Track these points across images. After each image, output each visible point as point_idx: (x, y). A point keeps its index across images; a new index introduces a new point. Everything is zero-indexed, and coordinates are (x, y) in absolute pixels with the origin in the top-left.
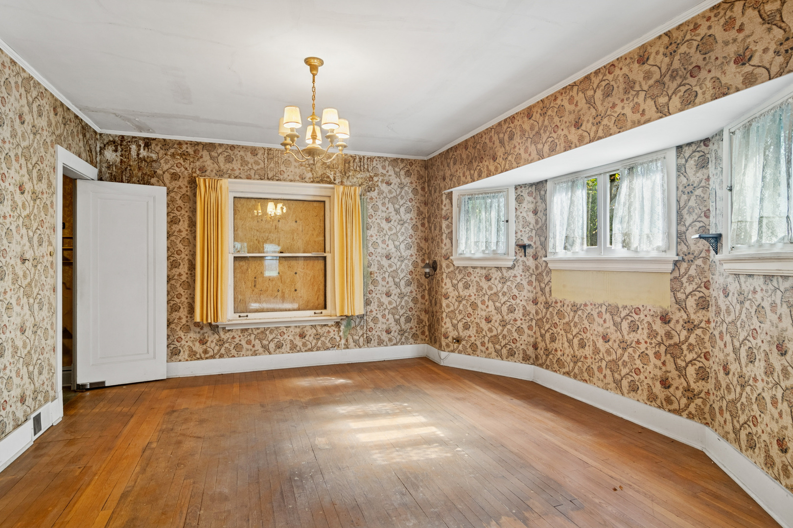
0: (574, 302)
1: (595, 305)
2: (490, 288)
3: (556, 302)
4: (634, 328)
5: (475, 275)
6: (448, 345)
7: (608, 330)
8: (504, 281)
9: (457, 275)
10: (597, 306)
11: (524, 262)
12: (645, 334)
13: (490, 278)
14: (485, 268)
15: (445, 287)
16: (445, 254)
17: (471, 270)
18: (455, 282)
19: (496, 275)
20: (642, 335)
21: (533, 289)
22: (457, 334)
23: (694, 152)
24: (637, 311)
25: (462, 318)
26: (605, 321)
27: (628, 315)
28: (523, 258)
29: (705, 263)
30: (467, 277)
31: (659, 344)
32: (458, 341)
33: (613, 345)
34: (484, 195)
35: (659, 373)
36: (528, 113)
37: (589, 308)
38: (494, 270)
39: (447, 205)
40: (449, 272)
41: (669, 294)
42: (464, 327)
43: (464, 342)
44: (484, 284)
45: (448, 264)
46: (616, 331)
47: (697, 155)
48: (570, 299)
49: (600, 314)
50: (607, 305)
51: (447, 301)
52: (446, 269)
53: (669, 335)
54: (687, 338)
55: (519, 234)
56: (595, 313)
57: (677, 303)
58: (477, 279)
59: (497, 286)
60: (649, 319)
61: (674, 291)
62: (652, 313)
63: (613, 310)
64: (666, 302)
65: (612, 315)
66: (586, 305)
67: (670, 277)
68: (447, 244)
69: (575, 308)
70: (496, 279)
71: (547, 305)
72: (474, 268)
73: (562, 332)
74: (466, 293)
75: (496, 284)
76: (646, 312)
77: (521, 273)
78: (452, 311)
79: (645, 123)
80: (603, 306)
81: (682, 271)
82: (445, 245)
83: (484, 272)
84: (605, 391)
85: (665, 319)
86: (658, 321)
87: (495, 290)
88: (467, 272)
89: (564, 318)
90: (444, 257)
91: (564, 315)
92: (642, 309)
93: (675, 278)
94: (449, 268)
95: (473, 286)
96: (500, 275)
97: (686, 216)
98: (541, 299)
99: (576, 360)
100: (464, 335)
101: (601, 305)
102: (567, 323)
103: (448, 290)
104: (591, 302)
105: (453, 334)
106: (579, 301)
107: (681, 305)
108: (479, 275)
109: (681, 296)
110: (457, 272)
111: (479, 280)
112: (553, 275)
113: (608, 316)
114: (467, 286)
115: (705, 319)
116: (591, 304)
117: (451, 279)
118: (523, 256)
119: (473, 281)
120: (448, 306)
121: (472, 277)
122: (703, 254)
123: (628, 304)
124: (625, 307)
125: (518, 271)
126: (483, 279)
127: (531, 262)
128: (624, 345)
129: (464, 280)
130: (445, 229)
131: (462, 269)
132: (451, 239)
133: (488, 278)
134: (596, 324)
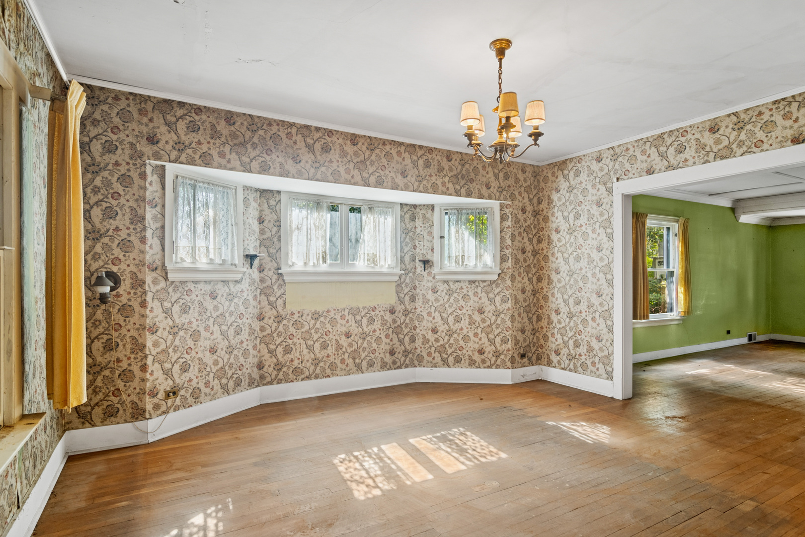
0: (316, 311)
1: (338, 310)
2: (216, 308)
3: (292, 314)
4: (371, 321)
5: (197, 293)
6: (156, 407)
7: (351, 328)
8: (231, 297)
9: (171, 293)
10: (340, 310)
11: (250, 275)
12: (379, 324)
13: (215, 295)
14: (210, 282)
15: (151, 315)
16: (151, 261)
17: (191, 286)
18: (167, 305)
19: (222, 290)
20: (377, 325)
21: (257, 304)
22: (171, 383)
23: (409, 210)
24: (374, 309)
25: (179, 358)
26: (347, 322)
27: (367, 313)
28: (250, 271)
29: (414, 275)
30: (186, 297)
31: (388, 328)
32: (173, 393)
33: (354, 338)
34: (206, 185)
35: (388, 347)
36: (354, 139)
37: (332, 314)
38: (220, 285)
39: (154, 184)
40: (157, 291)
41: (395, 295)
42: (181, 370)
43: (182, 392)
44: (209, 304)
45: (156, 278)
46: (357, 327)
47: (411, 212)
48: (309, 308)
49: (342, 317)
50: (349, 308)
51: (155, 337)
52: (152, 286)
53: (394, 321)
54: (405, 320)
55: (246, 242)
56: (338, 317)
57: (399, 300)
58: (200, 298)
59: (224, 305)
60: (382, 313)
61: (397, 292)
62: (384, 309)
63: (355, 312)
64: (393, 300)
65: (354, 315)
66: (328, 311)
67: (395, 284)
68: (154, 246)
69: (316, 316)
70: (222, 296)
71: (279, 319)
72: (196, 282)
73: (301, 341)
74: (185, 319)
75: (222, 302)
76: (380, 309)
77: (248, 288)
78: (163, 350)
79: (449, 195)
80: (346, 309)
81: (402, 280)
82: (151, 247)
83: (208, 288)
84: (348, 377)
85: (392, 312)
86: (388, 313)
87: (221, 310)
88: (187, 289)
89: (303, 326)
90: (149, 267)
91: (302, 324)
92: (377, 307)
93: (398, 285)
94: (158, 284)
95: (194, 309)
96: (227, 290)
97: (404, 247)
98: (270, 313)
99: (316, 362)
100: (182, 382)
101: (344, 310)
102: (307, 331)
103: (156, 319)
104: (335, 308)
105: (165, 385)
106: (320, 309)
107: (401, 301)
108: (203, 292)
109: (401, 295)
110: (170, 290)
111: (202, 300)
112: (288, 288)
113: (350, 317)
114: (185, 310)
115: (414, 307)
116: (334, 310)
117: (161, 301)
118: (249, 268)
119: (194, 300)
120: (156, 344)
121: (193, 296)
122: (413, 270)
123: (367, 305)
124: (364, 308)
125: (245, 285)
126: (208, 298)
127: (256, 274)
128: (364, 336)
129: (182, 301)
130: (151, 222)
131: (178, 284)
132: (162, 239)
133: (213, 296)
134: (339, 325)
